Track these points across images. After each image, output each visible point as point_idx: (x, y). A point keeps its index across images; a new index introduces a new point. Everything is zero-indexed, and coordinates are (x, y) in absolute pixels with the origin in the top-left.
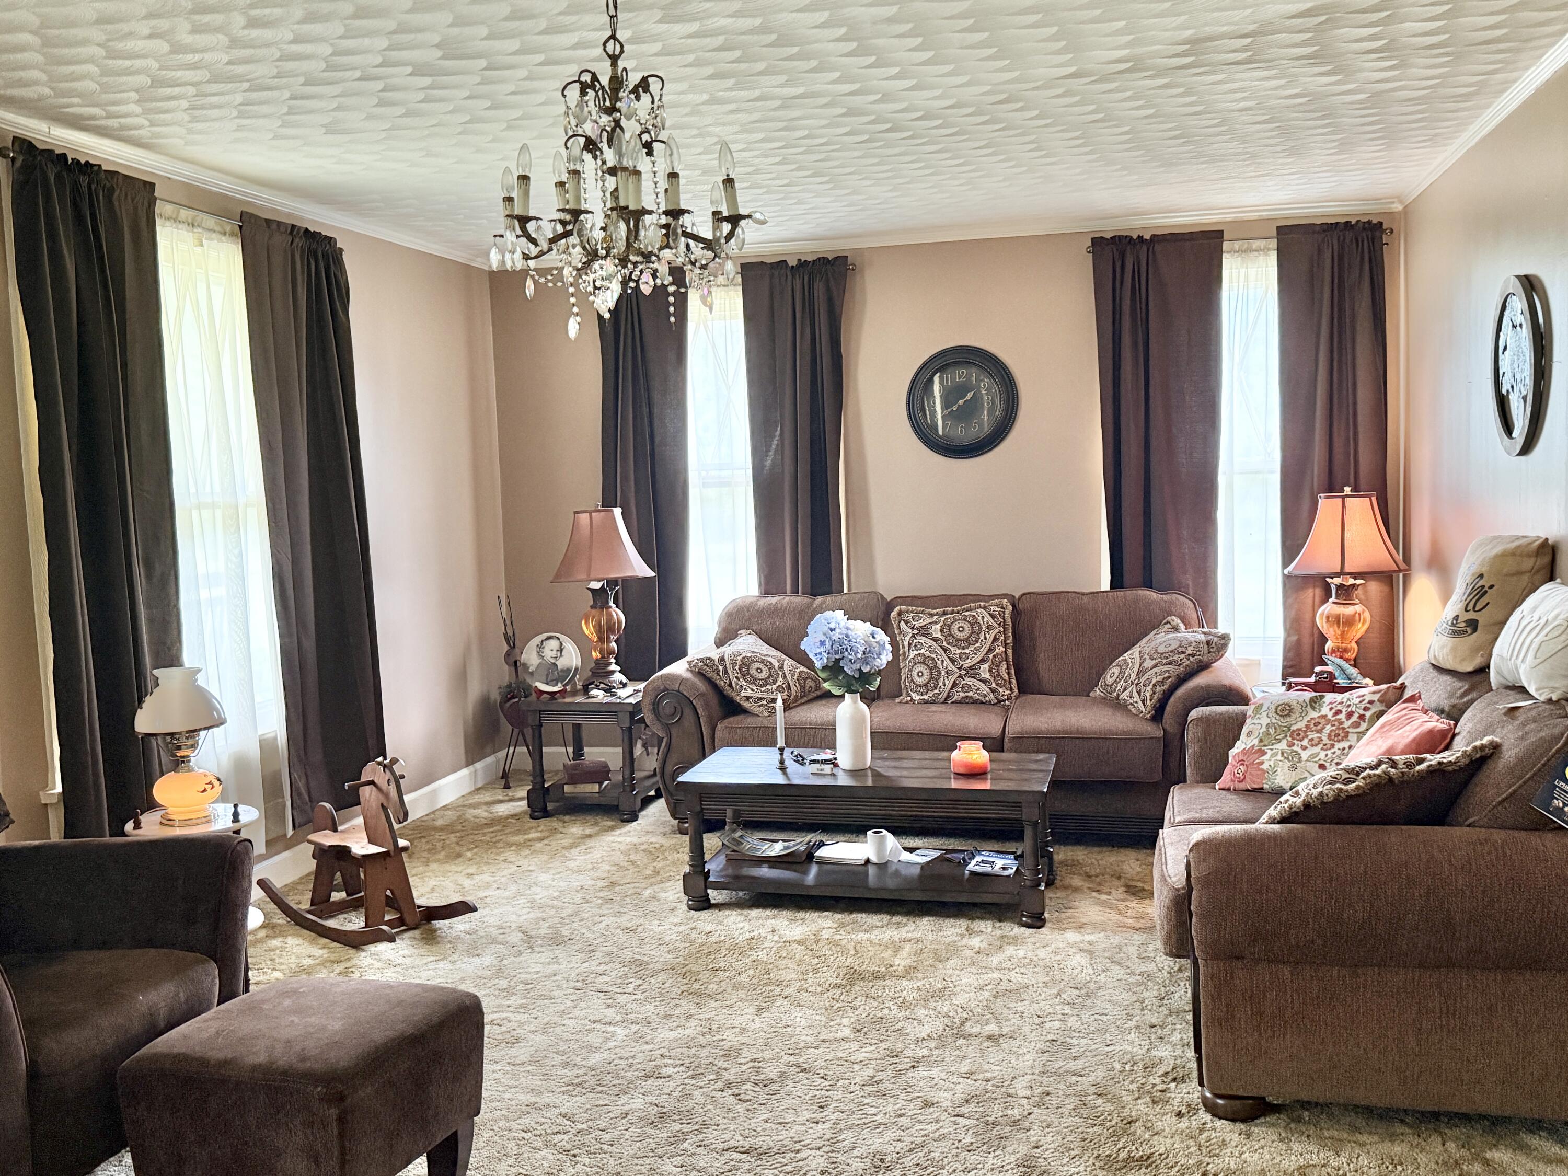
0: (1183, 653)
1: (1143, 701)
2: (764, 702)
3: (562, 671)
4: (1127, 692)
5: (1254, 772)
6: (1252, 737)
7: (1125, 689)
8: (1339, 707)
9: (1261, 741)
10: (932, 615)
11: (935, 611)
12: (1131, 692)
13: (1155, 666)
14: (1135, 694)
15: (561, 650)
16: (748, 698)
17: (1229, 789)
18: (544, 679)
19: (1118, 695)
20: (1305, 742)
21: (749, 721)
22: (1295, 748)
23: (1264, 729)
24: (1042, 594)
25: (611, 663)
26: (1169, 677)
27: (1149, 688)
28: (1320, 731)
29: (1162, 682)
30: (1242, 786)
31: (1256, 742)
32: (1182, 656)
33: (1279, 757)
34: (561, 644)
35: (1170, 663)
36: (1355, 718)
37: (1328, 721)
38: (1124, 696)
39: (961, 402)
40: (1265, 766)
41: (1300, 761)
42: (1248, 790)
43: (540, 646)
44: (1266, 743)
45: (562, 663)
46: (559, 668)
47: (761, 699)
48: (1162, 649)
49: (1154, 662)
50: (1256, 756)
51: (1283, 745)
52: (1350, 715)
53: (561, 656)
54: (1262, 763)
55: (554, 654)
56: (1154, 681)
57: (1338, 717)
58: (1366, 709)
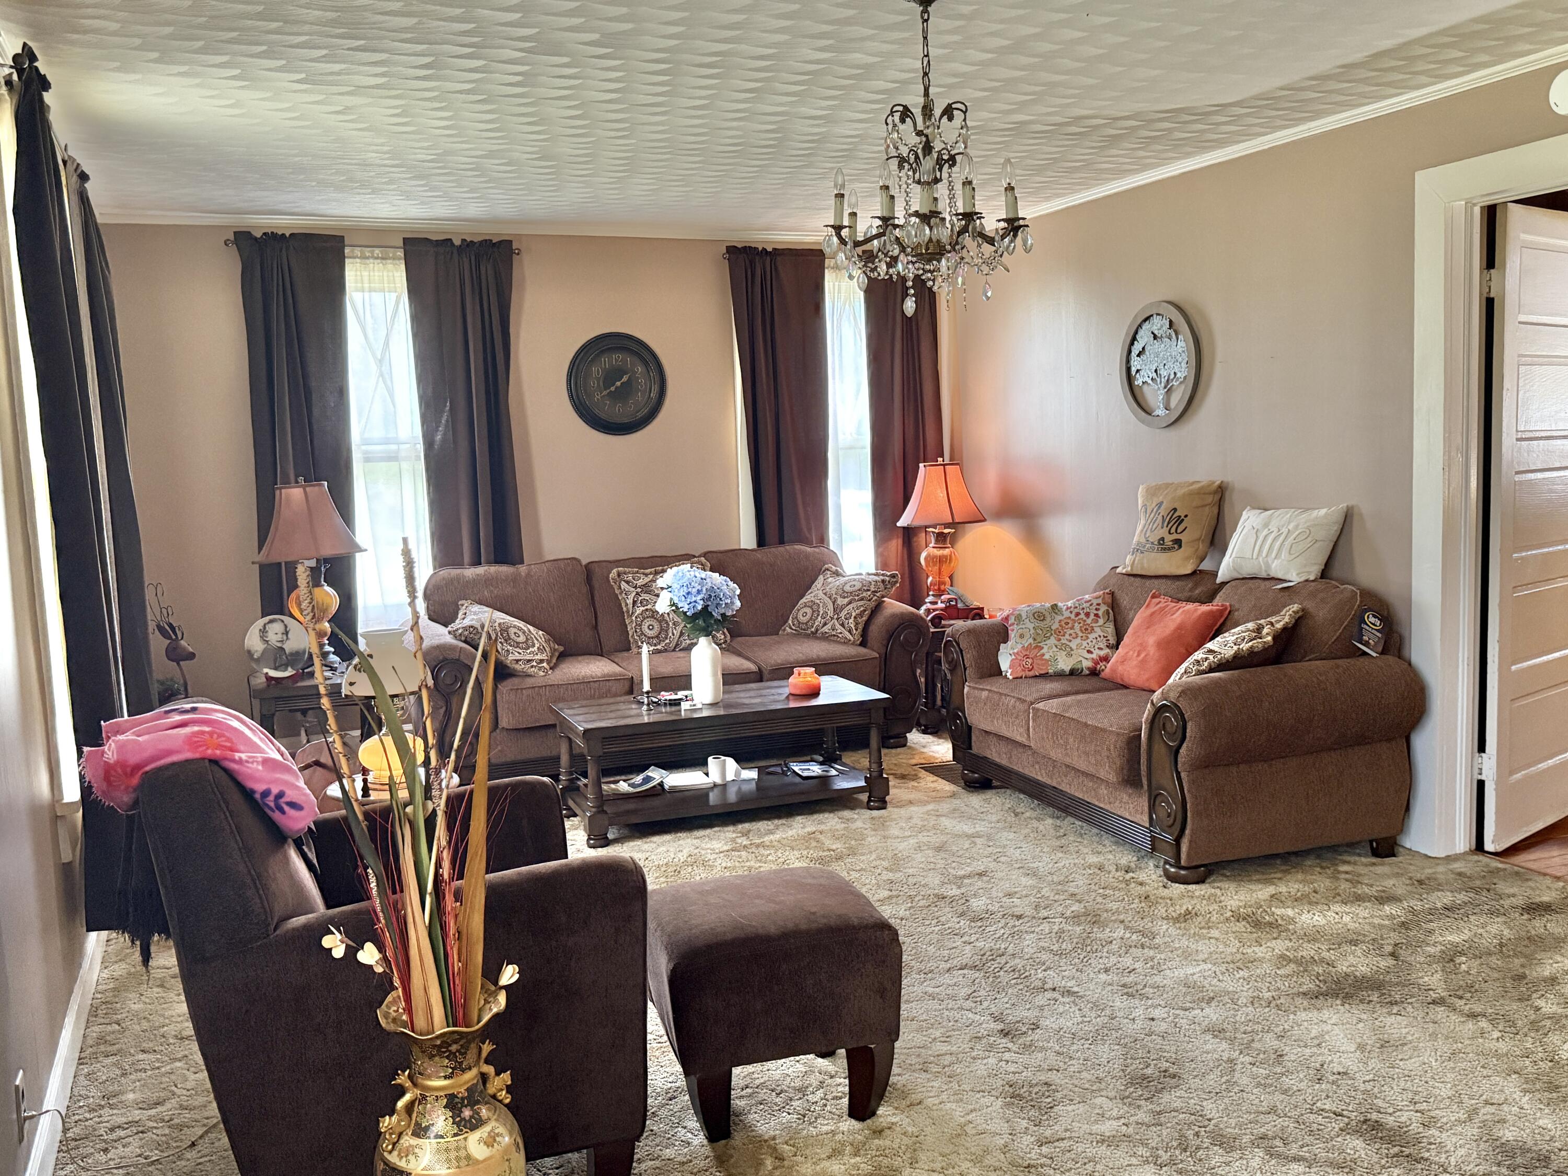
0: (868, 590)
1: (850, 631)
2: (534, 664)
3: (291, 654)
4: (829, 626)
5: (1040, 662)
6: (1026, 638)
7: (825, 624)
8: (1076, 610)
9: (1035, 640)
10: (646, 575)
11: (648, 571)
12: (834, 624)
13: (850, 603)
14: (838, 626)
15: (287, 633)
16: (517, 661)
17: (1021, 677)
18: (273, 665)
19: (817, 630)
20: (1067, 636)
21: (529, 682)
22: (1063, 641)
23: (1032, 631)
24: (721, 552)
25: (324, 645)
26: (865, 611)
27: (851, 621)
28: (1072, 628)
29: (861, 615)
30: (1031, 673)
31: (1031, 641)
32: (869, 593)
33: (1055, 649)
34: (286, 626)
35: (862, 599)
36: (1092, 616)
37: (1074, 621)
38: (826, 629)
39: (618, 384)
40: (1047, 657)
41: (1072, 650)
42: (1036, 676)
43: (263, 631)
44: (1039, 640)
45: (289, 647)
46: (287, 652)
47: (529, 661)
48: (847, 588)
49: (846, 600)
50: (1037, 650)
51: (1052, 641)
52: (1087, 615)
53: (287, 639)
54: (1043, 655)
55: (279, 637)
56: (854, 614)
57: (1080, 617)
58: (1096, 609)
